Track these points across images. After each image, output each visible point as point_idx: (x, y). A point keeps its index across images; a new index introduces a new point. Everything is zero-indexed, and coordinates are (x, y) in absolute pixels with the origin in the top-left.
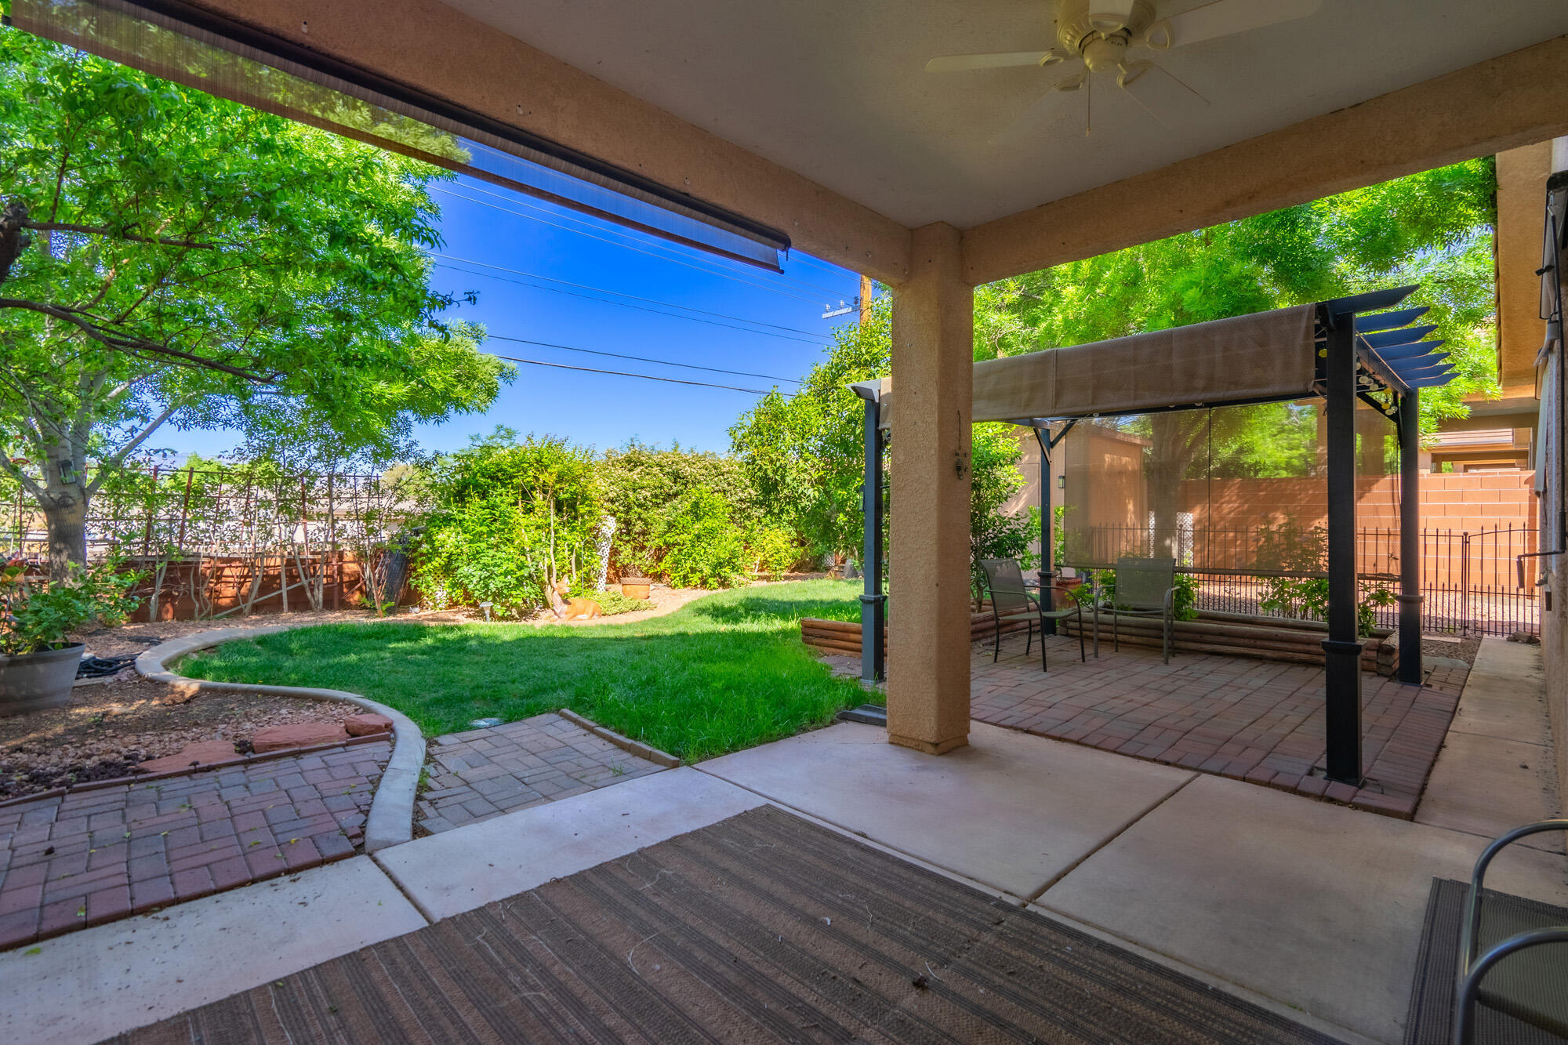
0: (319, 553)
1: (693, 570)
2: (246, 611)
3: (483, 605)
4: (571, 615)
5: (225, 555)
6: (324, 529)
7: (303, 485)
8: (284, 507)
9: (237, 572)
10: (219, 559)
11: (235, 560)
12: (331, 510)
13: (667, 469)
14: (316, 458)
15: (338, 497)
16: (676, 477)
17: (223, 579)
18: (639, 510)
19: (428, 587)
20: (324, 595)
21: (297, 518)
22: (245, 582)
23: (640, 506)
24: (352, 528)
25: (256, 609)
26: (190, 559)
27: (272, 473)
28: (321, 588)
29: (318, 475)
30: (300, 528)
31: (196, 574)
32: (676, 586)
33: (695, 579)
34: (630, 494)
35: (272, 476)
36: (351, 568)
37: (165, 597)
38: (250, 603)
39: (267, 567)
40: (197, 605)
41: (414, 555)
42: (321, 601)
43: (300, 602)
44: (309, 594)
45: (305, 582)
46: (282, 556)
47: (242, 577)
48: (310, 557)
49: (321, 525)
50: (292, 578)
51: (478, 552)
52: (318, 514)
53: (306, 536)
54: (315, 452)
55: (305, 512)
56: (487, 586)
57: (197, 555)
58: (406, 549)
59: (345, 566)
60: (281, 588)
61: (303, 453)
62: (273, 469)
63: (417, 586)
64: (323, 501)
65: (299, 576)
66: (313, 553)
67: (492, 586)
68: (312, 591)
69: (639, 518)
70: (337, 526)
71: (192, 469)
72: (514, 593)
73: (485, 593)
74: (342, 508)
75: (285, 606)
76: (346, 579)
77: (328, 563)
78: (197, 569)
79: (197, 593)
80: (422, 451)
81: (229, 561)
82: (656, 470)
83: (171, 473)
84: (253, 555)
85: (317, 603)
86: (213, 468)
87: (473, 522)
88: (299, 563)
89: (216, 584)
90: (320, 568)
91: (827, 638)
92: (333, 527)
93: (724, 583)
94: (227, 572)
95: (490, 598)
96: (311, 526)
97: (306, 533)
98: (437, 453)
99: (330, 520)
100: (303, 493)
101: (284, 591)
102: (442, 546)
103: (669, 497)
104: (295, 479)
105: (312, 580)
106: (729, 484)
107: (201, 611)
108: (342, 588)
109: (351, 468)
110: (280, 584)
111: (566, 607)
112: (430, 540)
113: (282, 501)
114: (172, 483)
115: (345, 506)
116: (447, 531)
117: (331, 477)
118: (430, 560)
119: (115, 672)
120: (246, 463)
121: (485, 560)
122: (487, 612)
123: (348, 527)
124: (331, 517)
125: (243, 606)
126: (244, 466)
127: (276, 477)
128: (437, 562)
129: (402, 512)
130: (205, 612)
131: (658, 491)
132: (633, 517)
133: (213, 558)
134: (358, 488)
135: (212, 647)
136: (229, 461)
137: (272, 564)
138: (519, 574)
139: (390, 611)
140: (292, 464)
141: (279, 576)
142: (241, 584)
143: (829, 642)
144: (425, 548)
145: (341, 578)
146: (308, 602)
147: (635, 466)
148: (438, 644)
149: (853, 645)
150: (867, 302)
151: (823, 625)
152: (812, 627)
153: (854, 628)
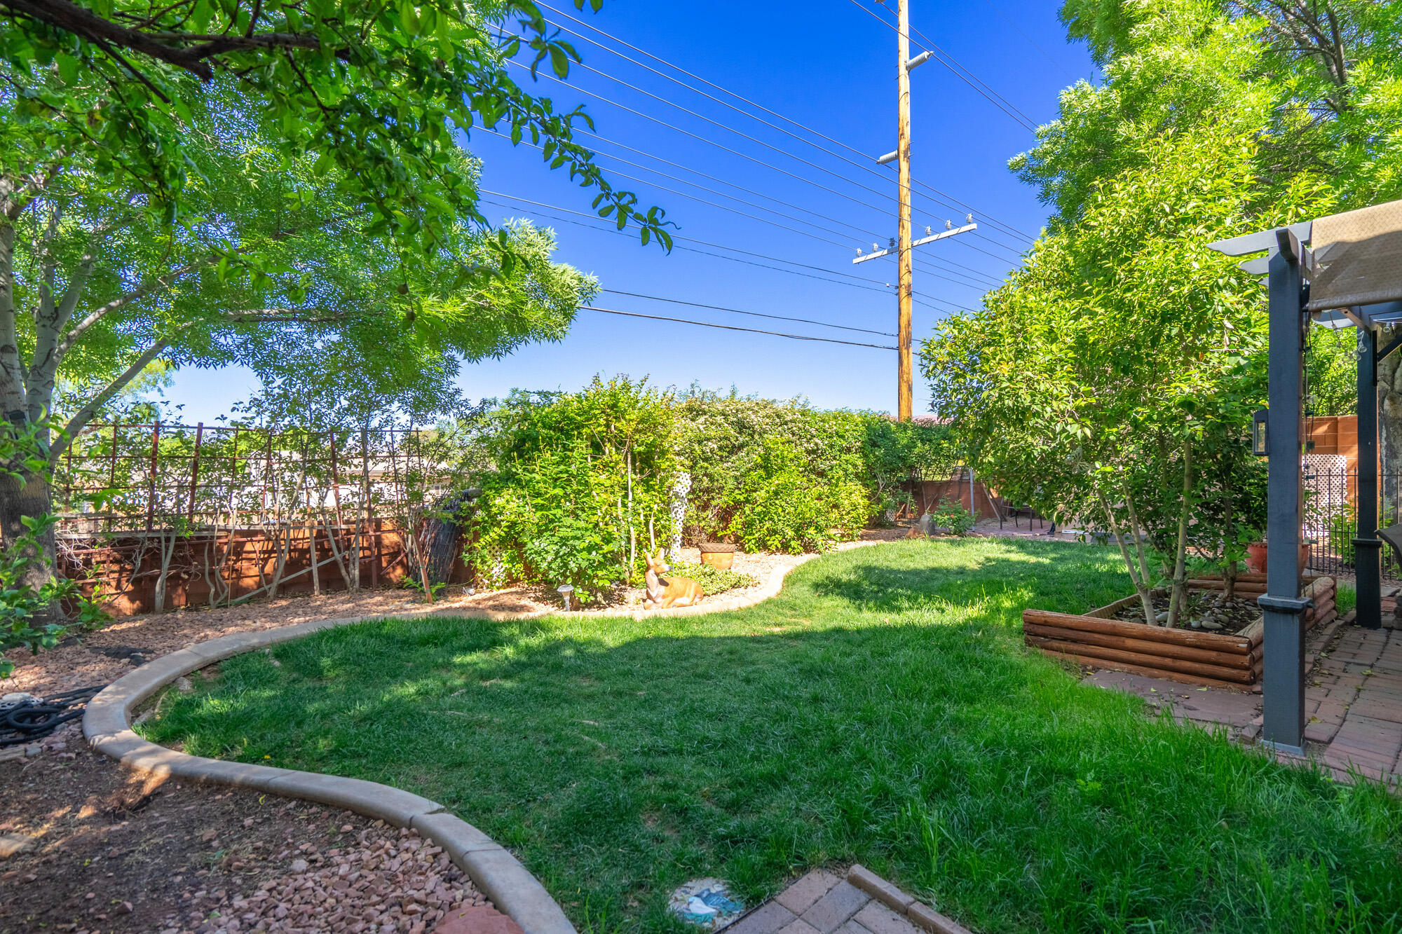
0: (354, 523)
1: (772, 532)
2: (271, 594)
3: (561, 589)
4: (670, 598)
5: (245, 528)
6: (358, 494)
7: (333, 443)
8: (309, 468)
9: (258, 547)
10: (237, 532)
11: (255, 533)
12: (366, 471)
13: (732, 419)
14: (348, 411)
15: (373, 457)
16: (742, 426)
17: (244, 555)
18: (706, 465)
19: (483, 562)
20: (361, 571)
21: (328, 482)
22: (269, 557)
23: (706, 460)
24: (390, 491)
25: (283, 590)
26: (205, 533)
27: (296, 428)
28: (357, 564)
29: (349, 431)
30: (331, 494)
31: (211, 550)
32: (751, 550)
33: (775, 542)
34: (696, 447)
35: (297, 434)
36: (390, 538)
37: (173, 581)
38: (275, 584)
39: (295, 539)
40: (213, 590)
41: (467, 523)
42: (357, 578)
43: (333, 581)
44: (343, 572)
45: (338, 557)
46: (311, 528)
47: (264, 552)
48: (343, 527)
49: (355, 489)
50: (324, 553)
51: (552, 521)
52: (351, 476)
53: (338, 503)
54: (345, 403)
55: (335, 476)
56: (566, 565)
57: (211, 528)
58: (456, 517)
59: (384, 536)
60: (310, 565)
61: (331, 406)
62: (297, 424)
63: (470, 562)
64: (356, 461)
65: (331, 549)
66: (347, 522)
67: (572, 565)
68: (346, 566)
69: (706, 475)
70: (373, 489)
71: (201, 424)
72: (600, 573)
73: (563, 575)
74: (378, 468)
75: (316, 586)
76: (384, 551)
77: (363, 533)
78: (211, 544)
79: (212, 573)
80: (466, 401)
81: (251, 534)
82: (720, 419)
83: (175, 430)
84: (277, 527)
85: (353, 581)
86: (226, 424)
87: (545, 482)
88: (330, 534)
89: (236, 562)
90: (356, 539)
91: (1075, 641)
92: (368, 491)
93: (809, 547)
94: (248, 547)
95: (569, 581)
96: (344, 491)
97: (338, 499)
98: (484, 402)
99: (365, 483)
100: (333, 452)
101: (315, 568)
102: (501, 513)
103: (735, 449)
104: (323, 435)
105: (346, 553)
106: (793, 434)
107: (217, 595)
108: (380, 562)
109: (387, 421)
110: (310, 559)
111: (663, 588)
112: (485, 505)
113: (310, 461)
114: (177, 443)
115: (381, 467)
116: (507, 494)
117: (364, 432)
118: (486, 531)
119: (50, 729)
120: (266, 417)
121: (563, 532)
122: (567, 598)
123: (386, 491)
124: (365, 479)
125: (266, 587)
126: (263, 421)
127: (302, 433)
128: (495, 533)
129: (446, 472)
130: (222, 597)
131: (724, 443)
132: (700, 472)
133: (229, 531)
134: (396, 446)
135: (214, 664)
136: (244, 414)
137: (301, 536)
138: (606, 548)
139: (441, 594)
140: (319, 418)
141: (308, 551)
142: (266, 560)
143: (1082, 648)
144: (480, 515)
145: (379, 551)
146: (342, 579)
147: (698, 415)
148: (524, 658)
149: (1133, 656)
150: (906, 242)
151: (1067, 623)
152: (1045, 624)
153: (1135, 632)
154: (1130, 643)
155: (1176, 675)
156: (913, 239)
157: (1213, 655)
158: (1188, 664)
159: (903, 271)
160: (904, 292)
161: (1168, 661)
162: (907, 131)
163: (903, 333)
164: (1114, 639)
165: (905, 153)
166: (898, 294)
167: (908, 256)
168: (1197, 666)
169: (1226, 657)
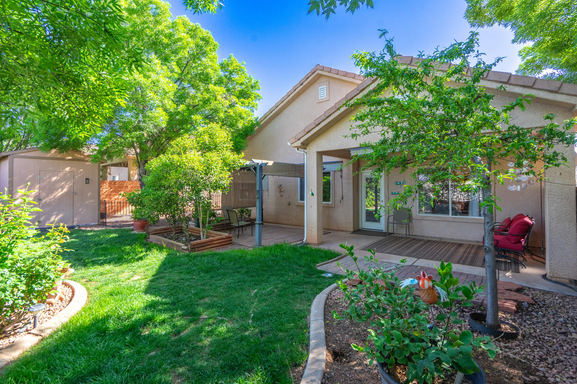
153: (215, 239)
157: (227, 239)
161: (221, 244)
164: (211, 243)
168: (225, 243)
169: (229, 239)
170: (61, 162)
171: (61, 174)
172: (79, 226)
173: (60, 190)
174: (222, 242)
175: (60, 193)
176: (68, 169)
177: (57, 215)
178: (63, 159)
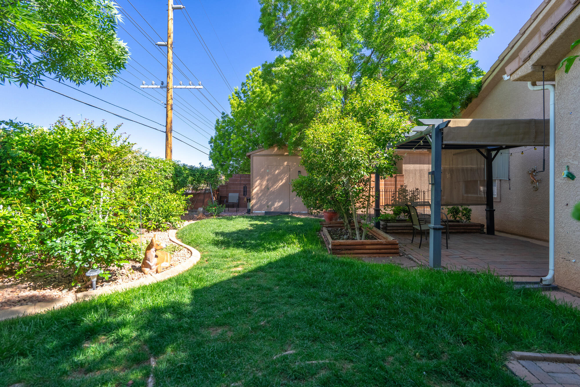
95: (95, 266)
122: (95, 280)
149: (368, 251)
150: (171, 85)
151: (348, 243)
152: (340, 245)
153: (369, 243)
154: (367, 247)
155: (380, 255)
156: (174, 85)
157: (390, 246)
158: (383, 251)
159: (169, 98)
160: (169, 108)
161: (378, 251)
162: (172, 35)
163: (169, 126)
164: (362, 246)
165: (171, 45)
166: (166, 108)
167: (171, 91)
168: (386, 251)
169: (393, 247)
170: (281, 157)
171: (282, 168)
172: (293, 213)
173: (280, 182)
174: (380, 249)
175: (281, 183)
176: (286, 163)
177: (279, 202)
178: (282, 155)
